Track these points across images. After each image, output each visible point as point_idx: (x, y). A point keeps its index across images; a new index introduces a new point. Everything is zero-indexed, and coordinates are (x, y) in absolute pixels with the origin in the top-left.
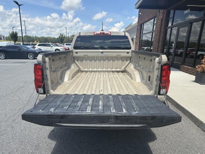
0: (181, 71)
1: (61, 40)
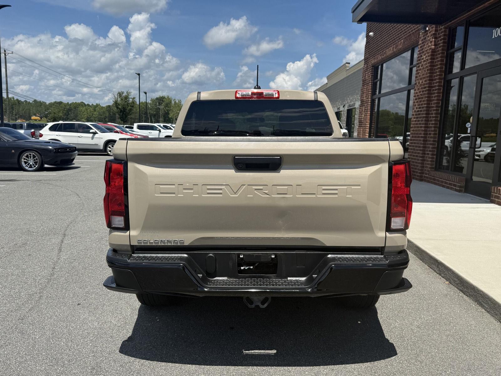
0: (492, 202)
1: (120, 112)
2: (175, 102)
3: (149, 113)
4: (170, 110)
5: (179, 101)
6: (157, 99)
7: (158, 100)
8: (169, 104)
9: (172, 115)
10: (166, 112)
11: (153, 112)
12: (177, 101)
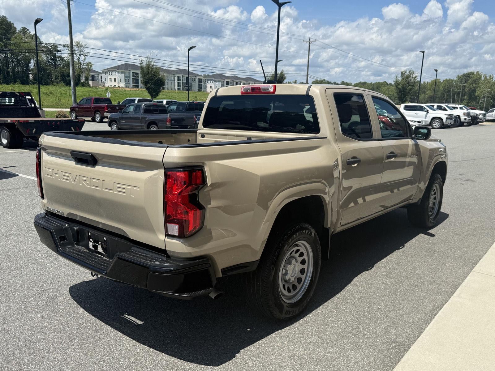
1: (400, 92)
2: (486, 78)
3: (453, 91)
4: (477, 87)
5: (490, 77)
6: (464, 75)
7: (464, 77)
8: (477, 81)
9: (479, 92)
10: (472, 89)
11: (457, 90)
12: (488, 77)
